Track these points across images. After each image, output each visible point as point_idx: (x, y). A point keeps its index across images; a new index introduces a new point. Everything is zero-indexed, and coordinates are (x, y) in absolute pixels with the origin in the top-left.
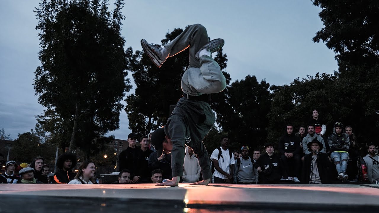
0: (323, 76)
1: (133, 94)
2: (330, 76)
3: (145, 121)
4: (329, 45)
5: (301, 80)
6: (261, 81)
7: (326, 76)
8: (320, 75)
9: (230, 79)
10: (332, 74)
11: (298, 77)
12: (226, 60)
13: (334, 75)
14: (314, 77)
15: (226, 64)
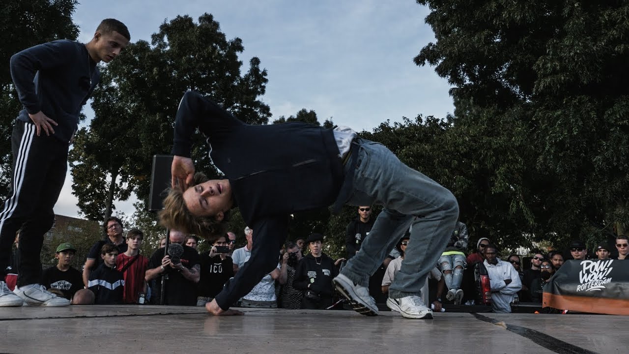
0: (428, 121)
1: (85, 128)
2: (439, 122)
3: (105, 180)
4: (441, 72)
5: (392, 125)
6: (325, 122)
7: (432, 121)
8: (424, 119)
9: (270, 115)
10: (443, 119)
11: (388, 120)
12: (266, 81)
13: (446, 121)
14: (414, 122)
15: (264, 87)
